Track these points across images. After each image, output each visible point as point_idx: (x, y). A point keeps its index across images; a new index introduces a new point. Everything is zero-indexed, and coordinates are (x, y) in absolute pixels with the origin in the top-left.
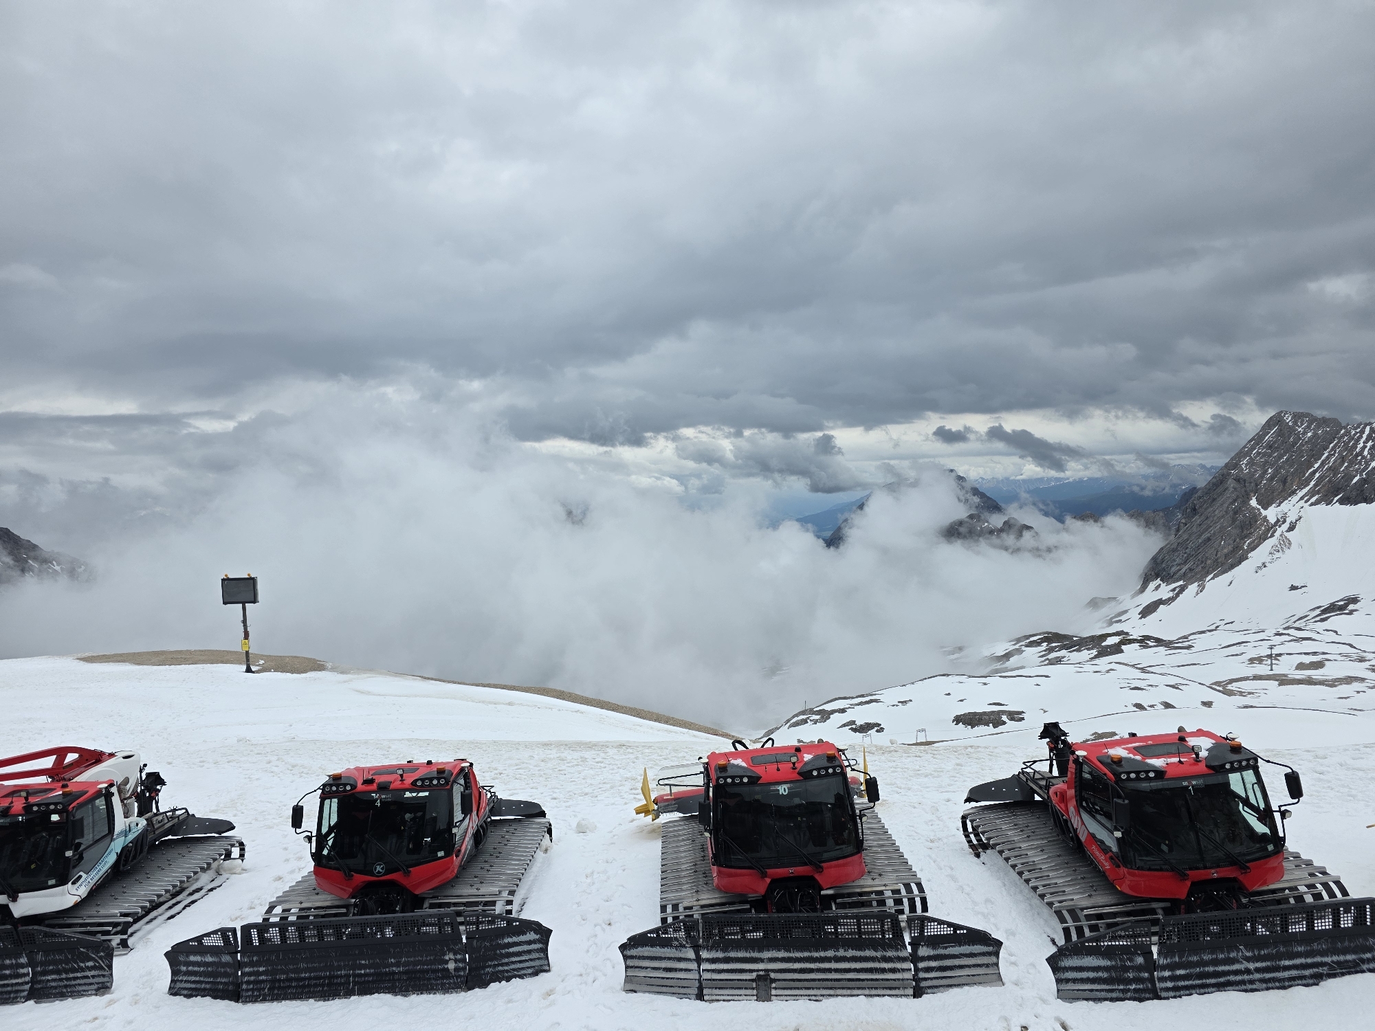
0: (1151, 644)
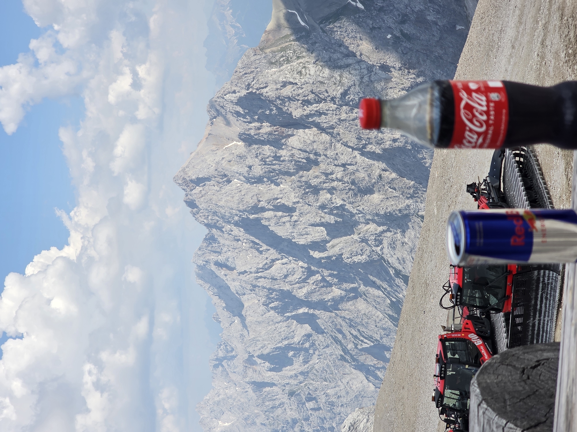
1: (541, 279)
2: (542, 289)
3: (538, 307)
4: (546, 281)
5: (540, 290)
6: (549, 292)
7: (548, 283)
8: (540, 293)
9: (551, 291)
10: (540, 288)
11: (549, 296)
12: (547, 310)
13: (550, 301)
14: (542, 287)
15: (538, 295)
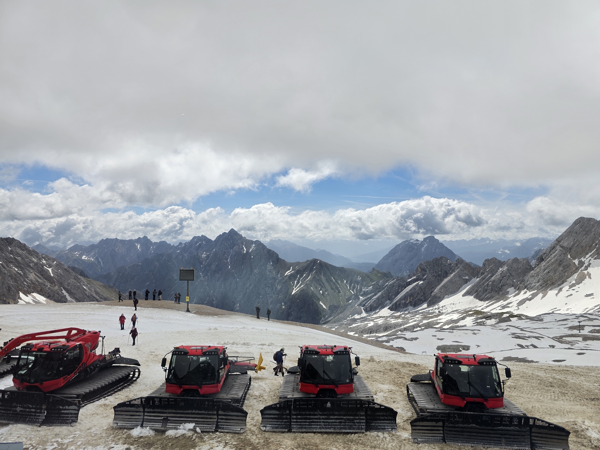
1: (357, 417)
2: (348, 419)
3: (332, 417)
4: (355, 421)
5: (347, 417)
6: (347, 424)
7: (355, 423)
8: (345, 417)
9: (348, 425)
10: (349, 417)
11: (343, 424)
12: (330, 424)
13: (339, 425)
14: (350, 419)
15: (343, 416)
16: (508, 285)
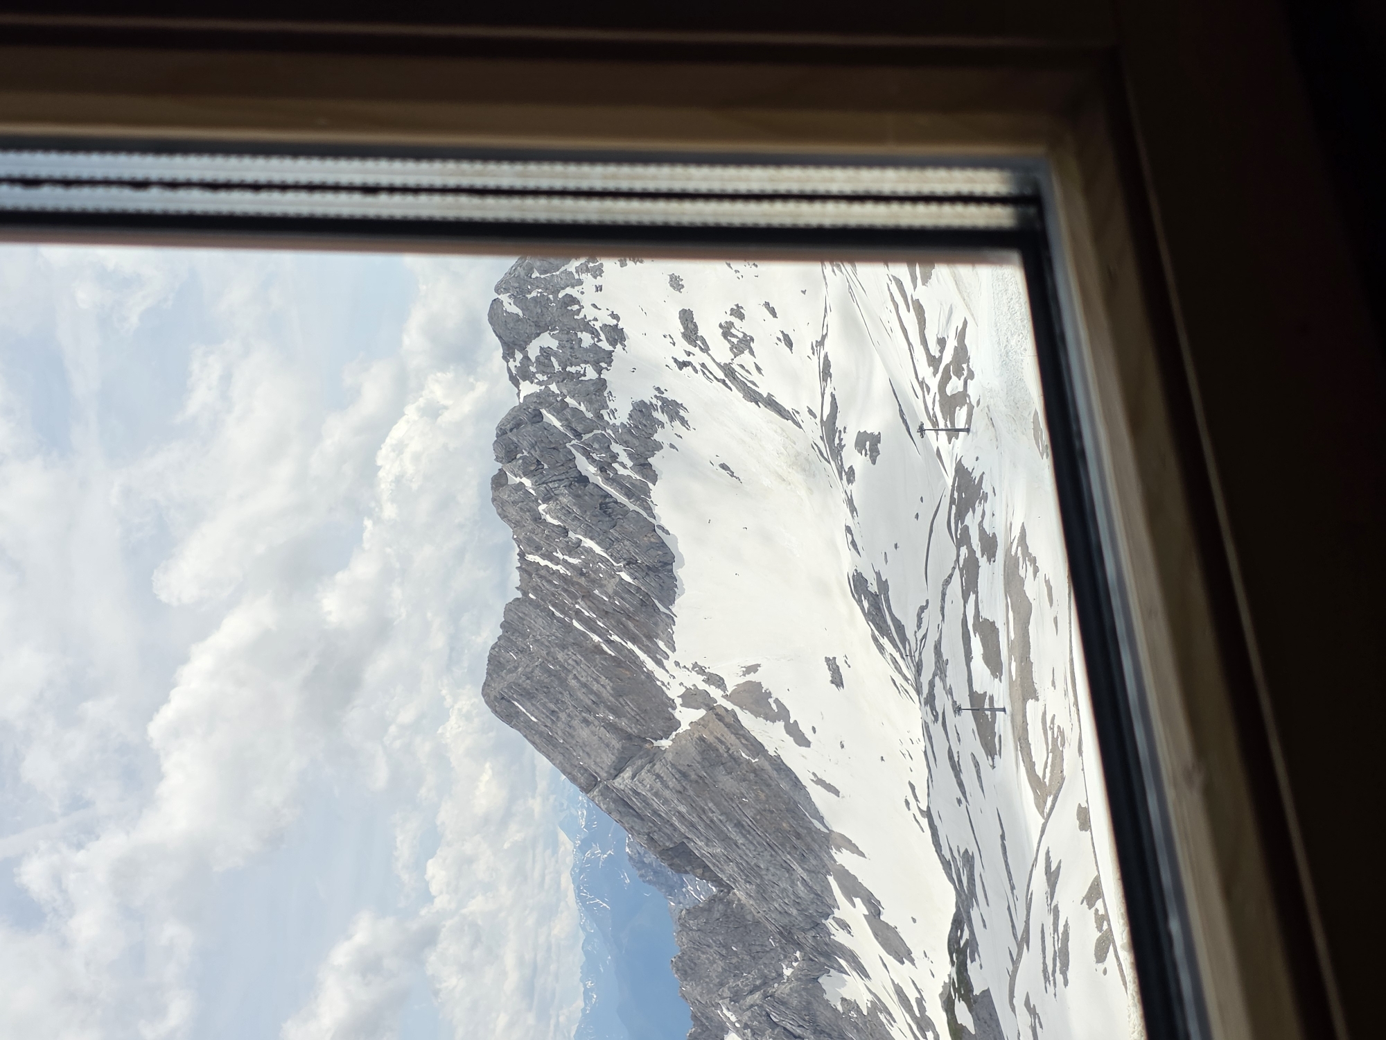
0: (966, 935)
16: (809, 1003)
